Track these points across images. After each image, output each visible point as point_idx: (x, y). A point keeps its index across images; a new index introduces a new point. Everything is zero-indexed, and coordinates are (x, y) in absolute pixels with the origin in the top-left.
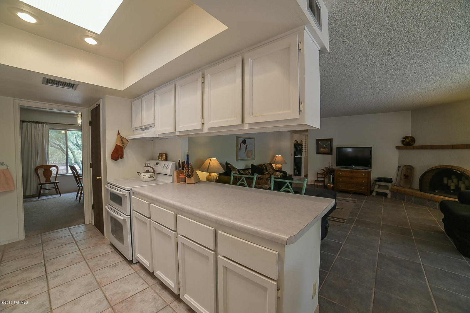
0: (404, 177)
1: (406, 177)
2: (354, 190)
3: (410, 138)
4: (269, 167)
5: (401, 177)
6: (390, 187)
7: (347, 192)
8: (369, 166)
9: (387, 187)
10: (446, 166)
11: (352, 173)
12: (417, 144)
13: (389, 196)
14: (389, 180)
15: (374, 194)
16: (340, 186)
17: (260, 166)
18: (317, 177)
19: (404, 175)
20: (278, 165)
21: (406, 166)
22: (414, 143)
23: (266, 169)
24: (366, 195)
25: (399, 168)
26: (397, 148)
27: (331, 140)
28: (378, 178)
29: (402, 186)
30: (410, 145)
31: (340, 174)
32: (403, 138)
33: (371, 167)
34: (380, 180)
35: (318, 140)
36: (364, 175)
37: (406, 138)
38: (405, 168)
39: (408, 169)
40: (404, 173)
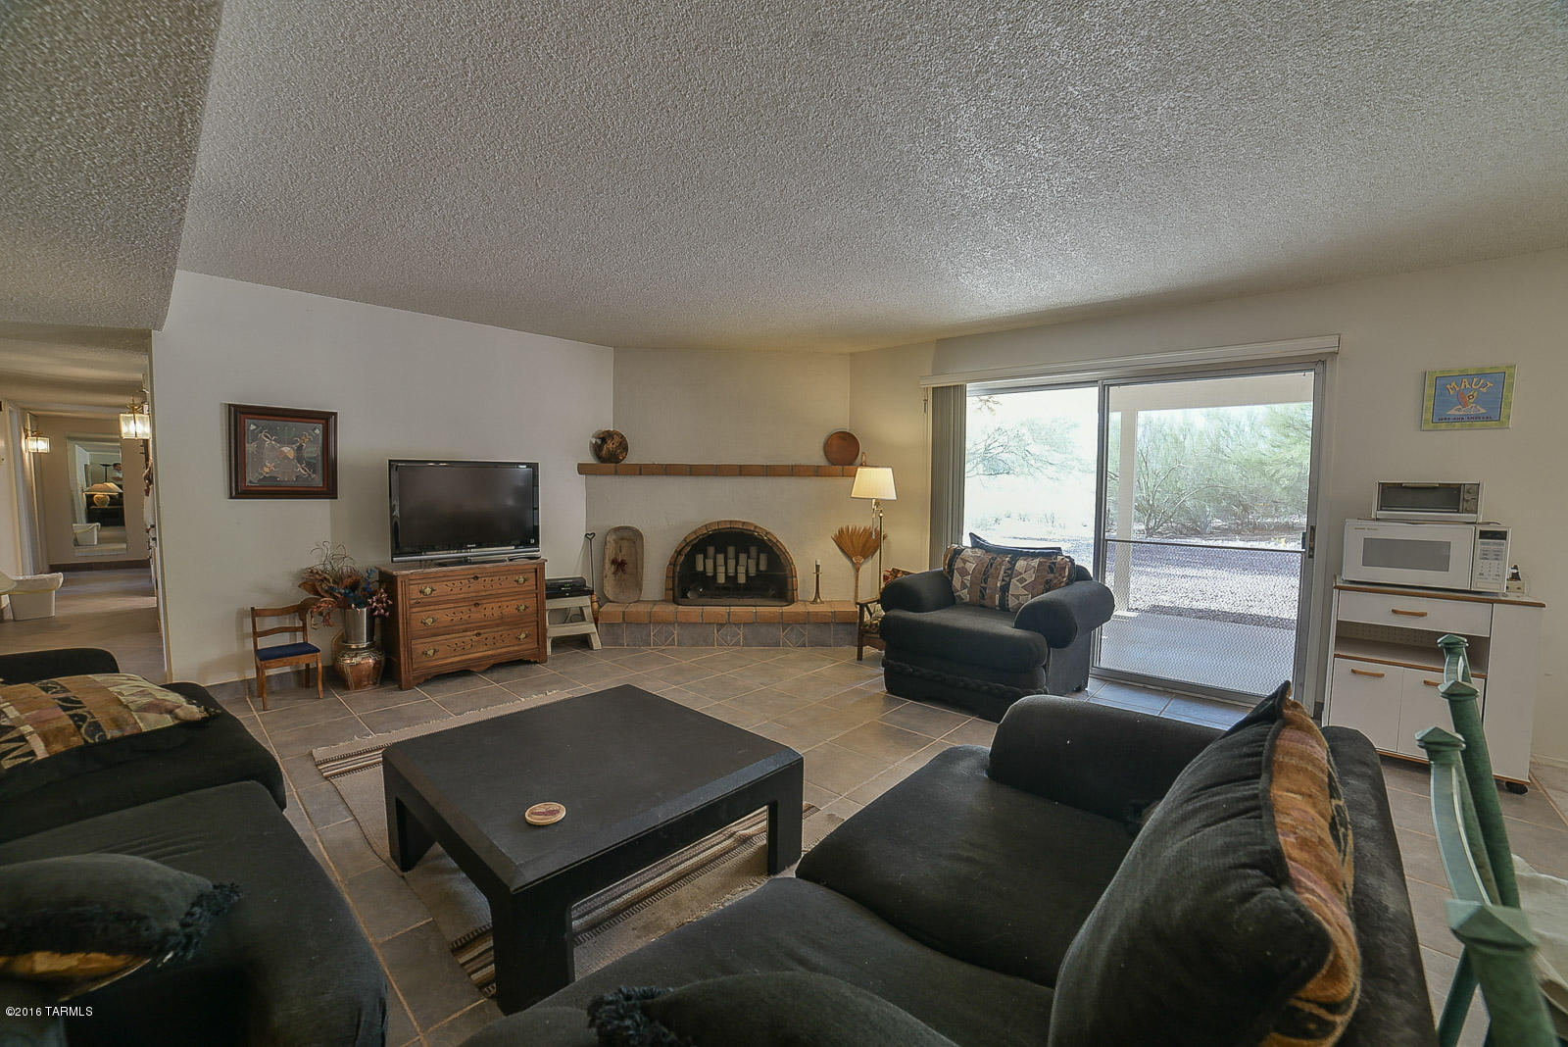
0: (613, 568)
1: (619, 565)
2: (490, 653)
5: (603, 568)
6: (588, 612)
8: (533, 541)
9: (579, 614)
10: (730, 523)
11: (476, 579)
12: (633, 458)
13: (596, 642)
15: (549, 648)
16: (431, 652)
18: (256, 635)
19: (614, 562)
21: (616, 530)
22: (624, 455)
24: (535, 663)
25: (588, 540)
26: (583, 469)
27: (327, 420)
29: (611, 598)
30: (617, 461)
31: (424, 592)
32: (598, 438)
33: (537, 544)
35: (240, 415)
36: (521, 580)
37: (604, 437)
38: (611, 539)
39: (622, 539)
40: (610, 554)
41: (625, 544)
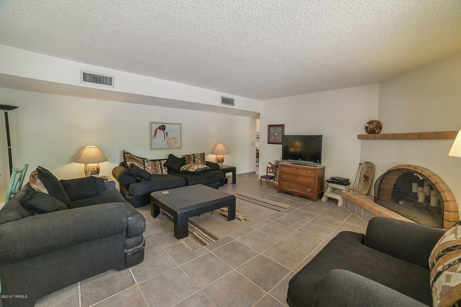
0: (364, 178)
1: (366, 178)
2: (298, 191)
3: (375, 124)
4: (198, 158)
5: (360, 178)
6: (343, 191)
7: (291, 194)
8: (318, 161)
9: (340, 192)
10: (408, 166)
11: (297, 169)
12: (384, 132)
13: (340, 204)
14: (345, 182)
15: (324, 199)
16: (284, 185)
17: (186, 157)
18: (267, 172)
19: (364, 176)
20: (218, 156)
21: (366, 163)
22: (380, 130)
23: (193, 161)
24: (312, 200)
25: (360, 166)
26: (360, 137)
27: (282, 126)
28: (332, 178)
29: (359, 191)
30: (375, 133)
31: (284, 169)
32: (367, 124)
33: (320, 162)
34: (334, 180)
35: (270, 126)
36: (310, 173)
37: (371, 123)
38: (365, 166)
39: (369, 167)
40: (364, 173)
41: (369, 169)
